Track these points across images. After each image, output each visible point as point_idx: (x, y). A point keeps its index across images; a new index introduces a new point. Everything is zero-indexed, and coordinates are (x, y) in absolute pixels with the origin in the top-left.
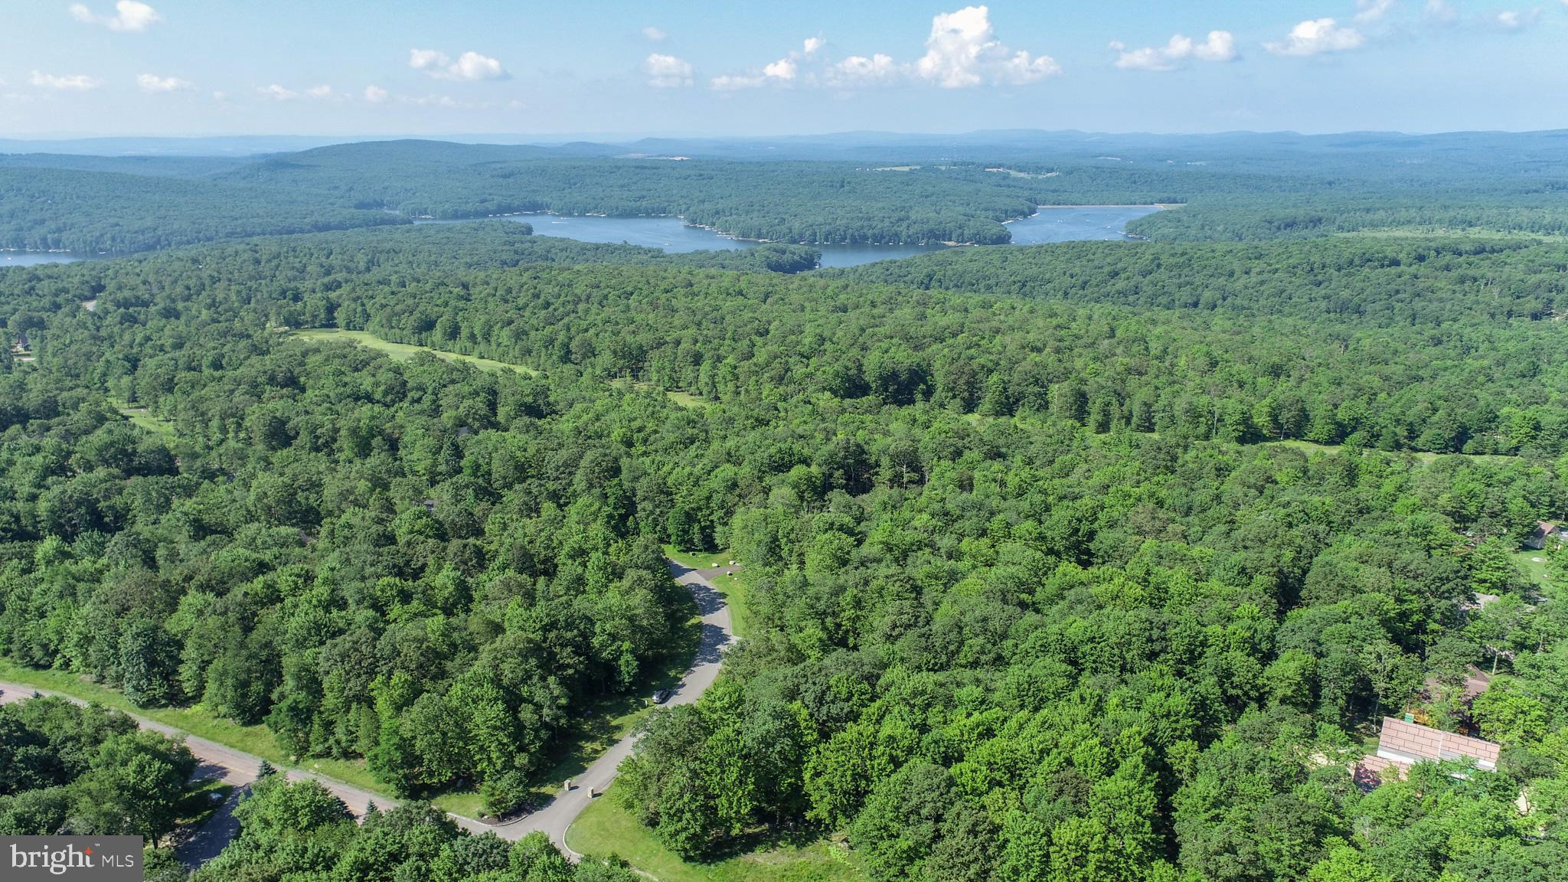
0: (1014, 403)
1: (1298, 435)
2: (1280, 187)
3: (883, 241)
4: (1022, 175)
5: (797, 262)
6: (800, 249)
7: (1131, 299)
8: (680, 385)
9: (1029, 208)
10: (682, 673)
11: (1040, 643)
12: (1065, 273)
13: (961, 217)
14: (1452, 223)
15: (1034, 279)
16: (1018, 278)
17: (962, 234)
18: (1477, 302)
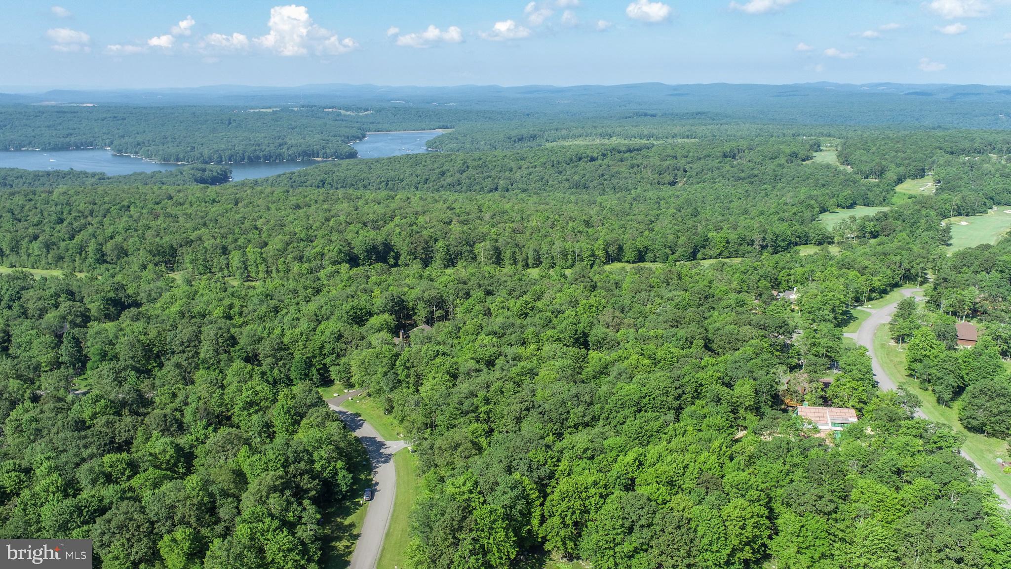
0: (454, 258)
1: (619, 260)
2: (502, 117)
3: (271, 160)
4: (348, 113)
5: (215, 177)
6: (214, 168)
7: (458, 188)
8: (213, 270)
9: (362, 134)
10: (370, 475)
11: (620, 403)
12: (412, 175)
13: (322, 141)
14: (602, 136)
15: (393, 179)
16: (383, 179)
17: (326, 153)
18: (642, 178)
